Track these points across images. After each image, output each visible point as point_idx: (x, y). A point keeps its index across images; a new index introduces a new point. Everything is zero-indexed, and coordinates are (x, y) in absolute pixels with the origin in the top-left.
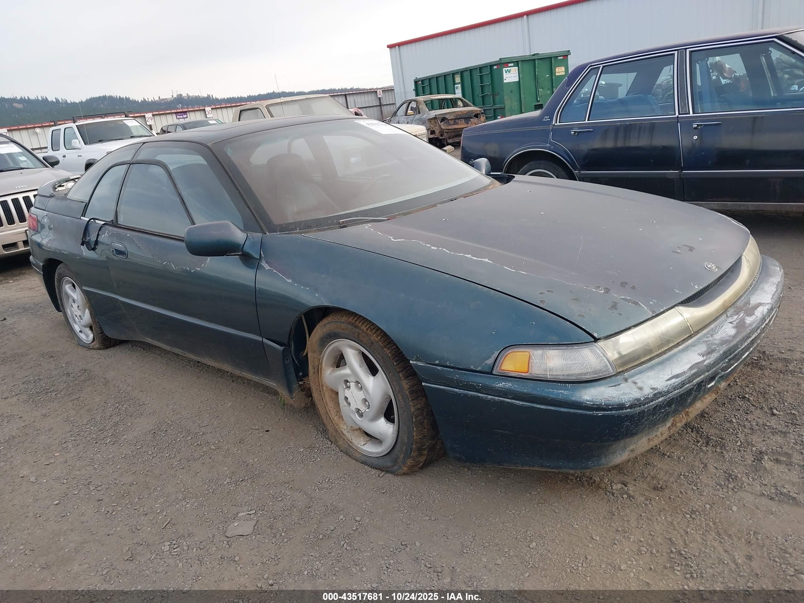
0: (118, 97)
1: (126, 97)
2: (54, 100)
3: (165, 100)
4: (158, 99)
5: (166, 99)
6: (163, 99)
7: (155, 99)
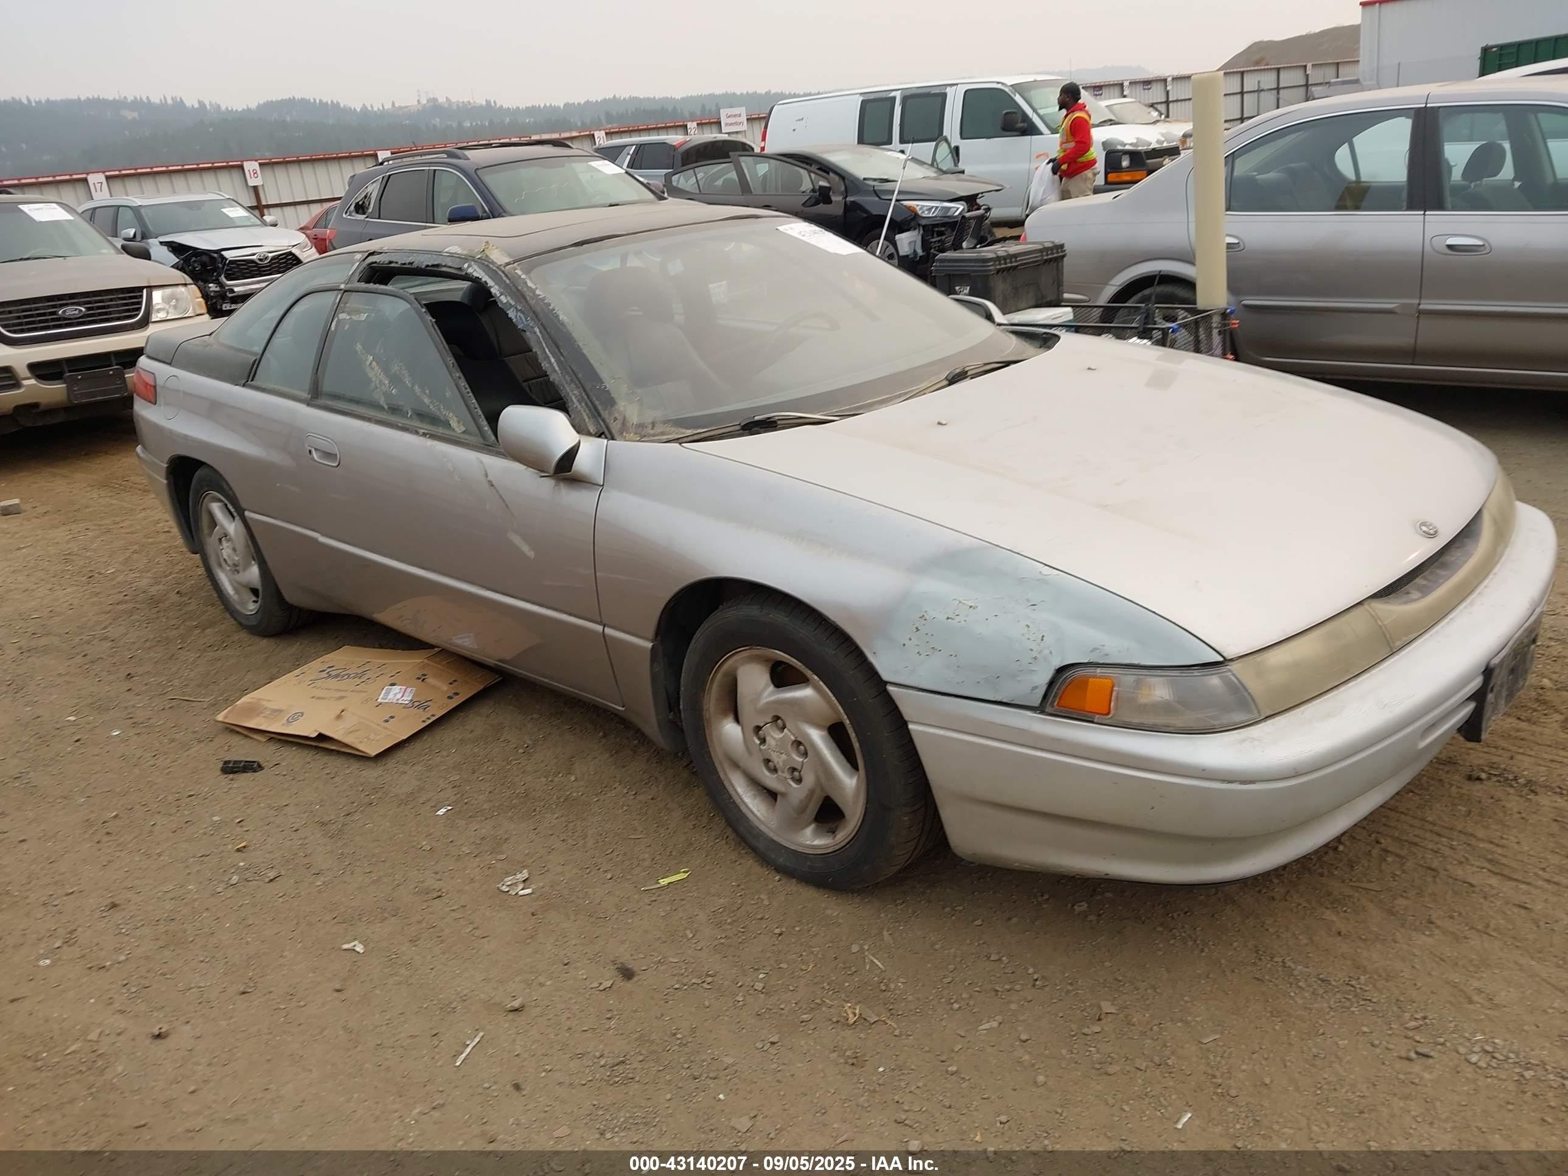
0: (318, 101)
1: (332, 101)
2: (196, 106)
3: (405, 110)
4: (390, 107)
5: (406, 107)
6: (400, 108)
7: (386, 108)
